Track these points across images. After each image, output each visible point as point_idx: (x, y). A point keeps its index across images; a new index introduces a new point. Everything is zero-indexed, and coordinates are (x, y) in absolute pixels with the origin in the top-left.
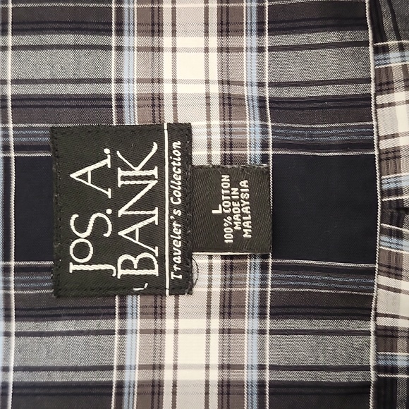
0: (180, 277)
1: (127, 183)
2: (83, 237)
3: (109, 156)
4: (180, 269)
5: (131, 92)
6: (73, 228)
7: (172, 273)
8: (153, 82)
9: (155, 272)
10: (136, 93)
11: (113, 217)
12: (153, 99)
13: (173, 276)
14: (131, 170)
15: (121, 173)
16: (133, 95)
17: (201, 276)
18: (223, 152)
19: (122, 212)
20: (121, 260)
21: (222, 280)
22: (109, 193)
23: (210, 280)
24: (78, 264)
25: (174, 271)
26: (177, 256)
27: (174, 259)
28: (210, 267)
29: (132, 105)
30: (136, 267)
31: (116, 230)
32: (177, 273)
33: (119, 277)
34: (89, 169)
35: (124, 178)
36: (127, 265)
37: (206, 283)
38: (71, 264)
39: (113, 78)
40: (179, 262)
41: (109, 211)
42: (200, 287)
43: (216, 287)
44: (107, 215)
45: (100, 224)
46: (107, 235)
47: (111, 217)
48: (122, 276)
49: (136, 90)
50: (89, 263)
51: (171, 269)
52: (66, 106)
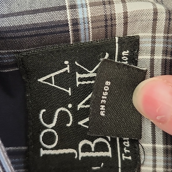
0: (130, 158)
1: (83, 83)
2: (50, 127)
3: (68, 66)
4: (129, 151)
5: (86, 16)
6: (42, 120)
7: (123, 154)
8: (104, 4)
9: (109, 154)
10: (90, 16)
11: (74, 110)
12: (106, 20)
13: (124, 157)
14: (87, 73)
15: (78, 76)
16: (88, 18)
17: (147, 157)
18: (165, 57)
19: (80, 106)
20: (81, 145)
21: (164, 161)
22: (69, 92)
23: (155, 161)
24: (47, 149)
25: (124, 153)
26: (126, 141)
27: (124, 143)
28: (154, 150)
29: (87, 27)
30: (93, 150)
31: (76, 120)
32: (127, 155)
33: (80, 159)
34: (53, 75)
35: (81, 80)
36: (86, 148)
37: (151, 163)
38: (41, 149)
39: (67, 5)
40: (128, 145)
41: (70, 106)
42: (147, 166)
43: (160, 167)
44: (68, 109)
45: (63, 117)
46: (69, 125)
47: (72, 110)
48: (82, 158)
49: (90, 13)
50: (56, 148)
51: (122, 151)
52: (26, 36)
